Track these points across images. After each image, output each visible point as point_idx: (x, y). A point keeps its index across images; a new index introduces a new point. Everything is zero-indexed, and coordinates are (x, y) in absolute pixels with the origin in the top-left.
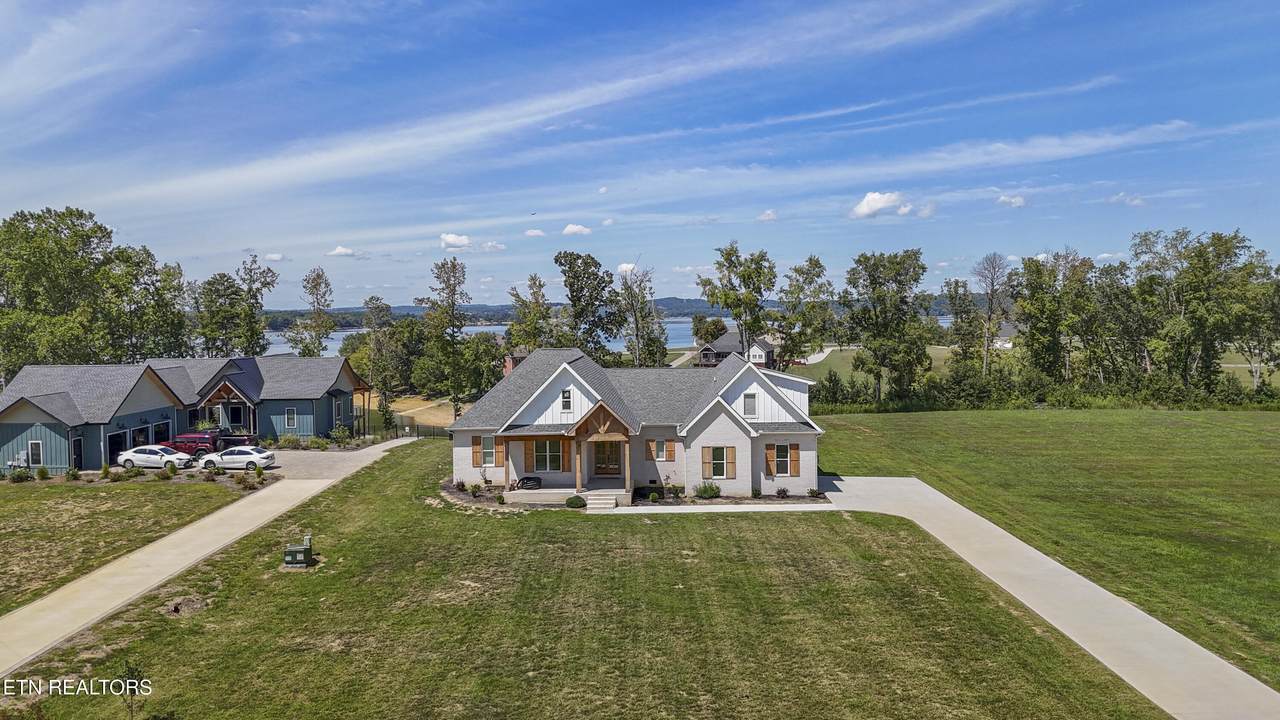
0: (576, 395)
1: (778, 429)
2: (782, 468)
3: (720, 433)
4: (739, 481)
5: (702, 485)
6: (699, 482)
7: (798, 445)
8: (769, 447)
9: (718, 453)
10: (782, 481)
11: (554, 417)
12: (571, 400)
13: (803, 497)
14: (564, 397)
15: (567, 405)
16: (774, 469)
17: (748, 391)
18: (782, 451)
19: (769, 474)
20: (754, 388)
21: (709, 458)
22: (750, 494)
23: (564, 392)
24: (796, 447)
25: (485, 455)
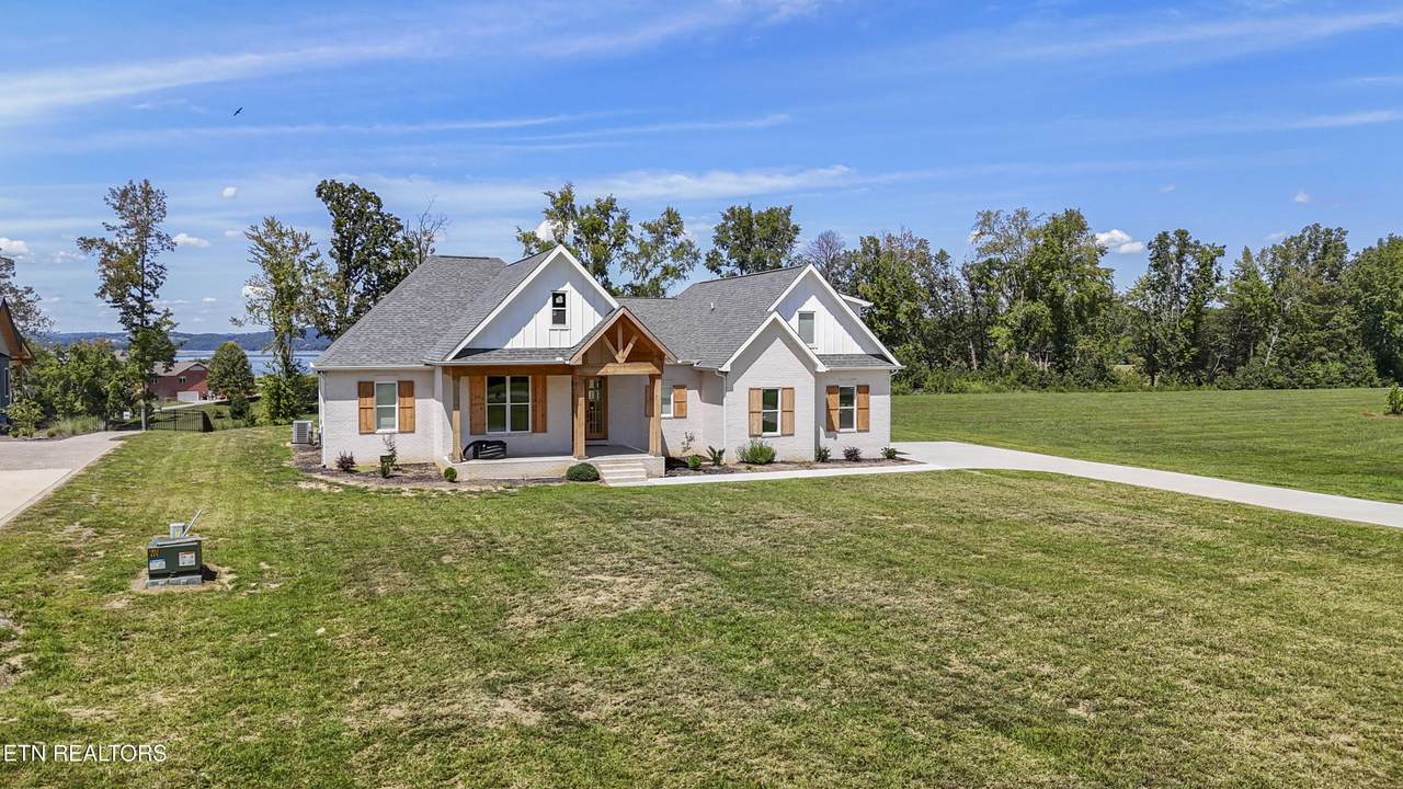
0: (576, 302)
1: (844, 363)
2: (846, 420)
3: (775, 367)
4: (798, 438)
5: (748, 447)
6: (746, 442)
7: (868, 387)
8: (831, 390)
9: (770, 397)
10: (846, 439)
11: (537, 336)
12: (567, 308)
13: (876, 460)
14: (555, 304)
15: (559, 318)
16: (837, 423)
17: (806, 308)
18: (847, 397)
19: (830, 429)
20: (813, 304)
21: (759, 405)
22: (812, 458)
23: (555, 296)
24: (865, 389)
25: (381, 413)
